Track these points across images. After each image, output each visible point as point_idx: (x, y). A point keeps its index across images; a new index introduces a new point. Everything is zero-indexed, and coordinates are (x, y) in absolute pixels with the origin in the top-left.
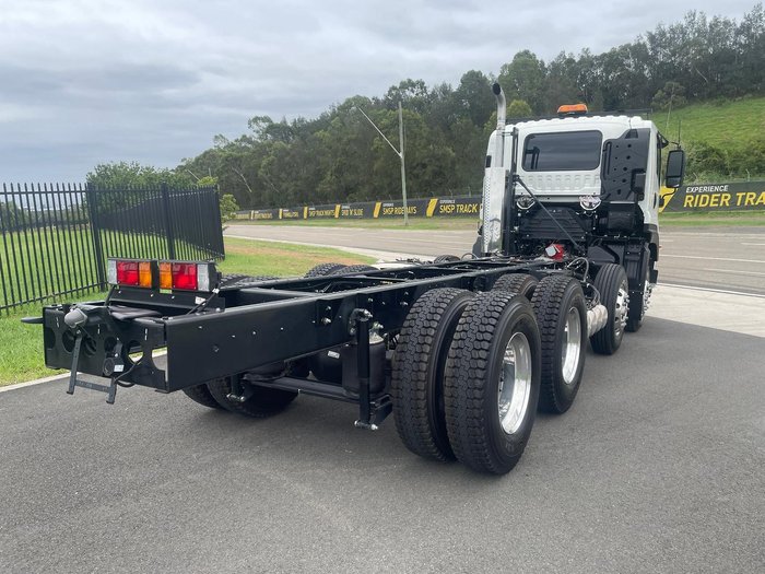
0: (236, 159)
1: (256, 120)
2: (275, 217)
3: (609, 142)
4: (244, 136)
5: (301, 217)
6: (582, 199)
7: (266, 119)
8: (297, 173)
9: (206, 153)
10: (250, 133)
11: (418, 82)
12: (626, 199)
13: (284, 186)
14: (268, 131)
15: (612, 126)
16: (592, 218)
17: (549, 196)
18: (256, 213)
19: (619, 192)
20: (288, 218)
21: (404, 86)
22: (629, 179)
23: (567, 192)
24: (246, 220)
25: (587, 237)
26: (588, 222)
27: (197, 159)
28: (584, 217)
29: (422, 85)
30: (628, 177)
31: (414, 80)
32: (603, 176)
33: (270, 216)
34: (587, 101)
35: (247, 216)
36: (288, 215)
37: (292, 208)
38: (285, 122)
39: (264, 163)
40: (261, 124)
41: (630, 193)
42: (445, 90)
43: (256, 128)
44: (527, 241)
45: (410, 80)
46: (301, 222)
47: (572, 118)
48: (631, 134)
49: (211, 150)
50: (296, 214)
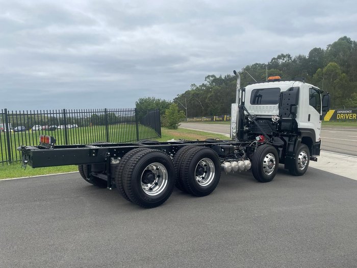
0: (197, 94)
1: (208, 77)
2: (212, 120)
3: (282, 93)
4: (203, 84)
5: (223, 120)
6: (272, 117)
7: (213, 76)
8: (223, 100)
9: (186, 92)
10: (205, 83)
11: (287, 55)
12: (288, 117)
13: (216, 106)
14: (213, 81)
15: (284, 86)
16: (277, 125)
17: (261, 115)
18: (204, 118)
19: (285, 114)
20: (218, 121)
21: (279, 57)
22: (289, 109)
23: (266, 114)
24: (200, 121)
25: (273, 133)
26: (275, 126)
27: (183, 95)
28: (273, 124)
29: (289, 56)
30: (289, 108)
31: (285, 54)
32: (279, 107)
33: (210, 119)
34: (280, 75)
35: (201, 119)
36: (218, 119)
37: (219, 116)
38: (221, 77)
39: (209, 96)
40: (211, 78)
41: (290, 114)
42: (300, 58)
43: (208, 80)
44: (251, 134)
45: (282, 55)
46: (222, 122)
47: (267, 83)
48: (291, 89)
49: (188, 91)
50: (221, 119)
